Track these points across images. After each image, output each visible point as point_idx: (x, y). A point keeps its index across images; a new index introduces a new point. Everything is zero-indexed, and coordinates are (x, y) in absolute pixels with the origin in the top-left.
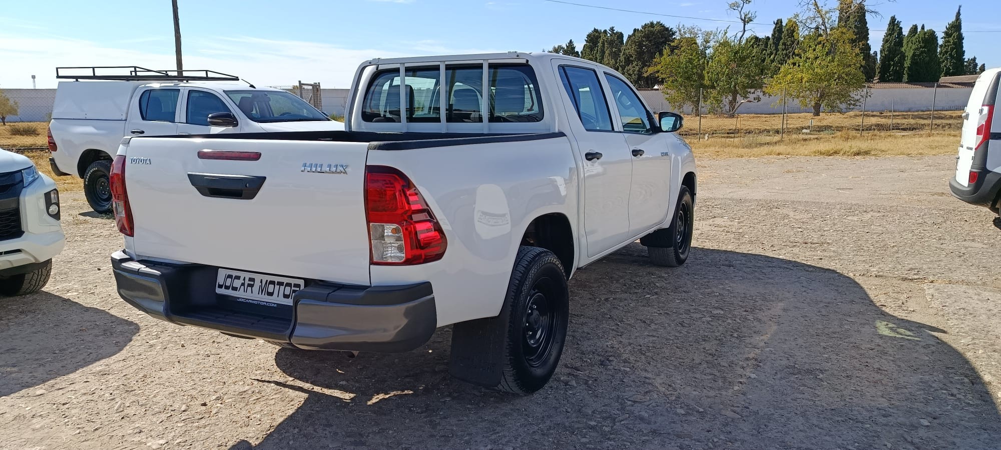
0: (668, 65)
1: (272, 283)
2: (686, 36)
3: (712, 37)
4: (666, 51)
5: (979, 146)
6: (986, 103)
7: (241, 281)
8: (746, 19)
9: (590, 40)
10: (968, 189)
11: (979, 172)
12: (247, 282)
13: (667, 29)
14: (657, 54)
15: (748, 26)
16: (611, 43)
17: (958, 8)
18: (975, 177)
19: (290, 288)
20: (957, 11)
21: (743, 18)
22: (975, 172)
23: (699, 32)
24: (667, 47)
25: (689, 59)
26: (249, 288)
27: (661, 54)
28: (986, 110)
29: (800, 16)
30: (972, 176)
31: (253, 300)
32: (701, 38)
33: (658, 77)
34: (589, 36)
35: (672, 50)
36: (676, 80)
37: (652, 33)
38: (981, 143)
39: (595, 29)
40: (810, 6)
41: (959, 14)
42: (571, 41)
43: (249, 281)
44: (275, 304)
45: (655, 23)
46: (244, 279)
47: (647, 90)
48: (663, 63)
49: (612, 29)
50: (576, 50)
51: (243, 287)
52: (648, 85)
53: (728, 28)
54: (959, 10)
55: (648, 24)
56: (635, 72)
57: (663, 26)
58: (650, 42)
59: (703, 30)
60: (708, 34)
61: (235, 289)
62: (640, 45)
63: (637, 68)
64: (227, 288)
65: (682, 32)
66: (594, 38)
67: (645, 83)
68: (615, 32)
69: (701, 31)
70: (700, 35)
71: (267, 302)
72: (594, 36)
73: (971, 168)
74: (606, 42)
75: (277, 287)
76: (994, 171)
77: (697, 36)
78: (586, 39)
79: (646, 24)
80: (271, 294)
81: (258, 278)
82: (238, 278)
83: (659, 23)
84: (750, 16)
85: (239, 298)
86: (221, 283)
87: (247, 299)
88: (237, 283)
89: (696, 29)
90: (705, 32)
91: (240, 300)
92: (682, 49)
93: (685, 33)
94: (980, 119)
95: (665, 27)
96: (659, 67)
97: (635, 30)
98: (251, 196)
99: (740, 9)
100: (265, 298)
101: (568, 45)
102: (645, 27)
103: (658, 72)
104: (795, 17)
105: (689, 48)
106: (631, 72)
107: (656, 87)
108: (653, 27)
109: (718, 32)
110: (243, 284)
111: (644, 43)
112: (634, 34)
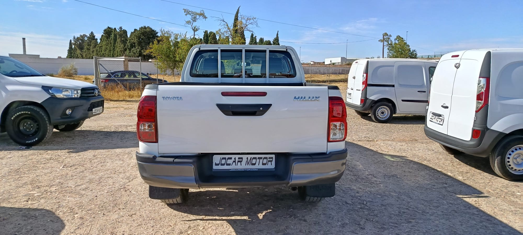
0: (157, 49)
1: (254, 158)
2: (165, 35)
3: (179, 37)
4: (155, 42)
5: (363, 89)
6: (364, 73)
7: (233, 160)
8: (195, 29)
9: (106, 33)
10: (361, 106)
11: (365, 99)
12: (237, 160)
13: (153, 31)
14: (151, 43)
15: (196, 33)
16: (121, 36)
17: (277, 32)
18: (363, 101)
19: (266, 160)
20: (277, 33)
21: (194, 29)
22: (363, 99)
23: (172, 34)
24: (155, 40)
25: (168, 47)
26: (239, 163)
27: (153, 43)
28: (365, 75)
29: (221, 30)
30: (362, 101)
31: (241, 169)
32: (173, 37)
33: (152, 55)
34: (105, 30)
35: (159, 41)
36: (162, 58)
37: (146, 32)
38: (364, 88)
39: (108, 27)
40: (225, 26)
41: (277, 34)
42: (92, 32)
43: (238, 159)
44: (256, 169)
45: (147, 27)
46: (235, 159)
47: (145, 62)
48: (154, 48)
49: (121, 28)
50: (96, 38)
51: (234, 163)
52: (145, 59)
53: (186, 33)
54: (278, 33)
55: (143, 27)
56: (137, 52)
57: (151, 29)
58: (145, 36)
59: (174, 33)
60: (177, 35)
61: (229, 165)
62: (139, 38)
63: (138, 50)
64: (223, 165)
65: (163, 33)
66: (108, 32)
67: (144, 58)
68: (122, 30)
69: (173, 33)
70: (173, 35)
71: (251, 169)
72: (108, 30)
73: (361, 98)
74: (118, 35)
75: (258, 160)
76: (370, 98)
77: (171, 36)
78: (104, 32)
79: (141, 27)
80: (254, 164)
81: (245, 157)
82: (231, 158)
83: (149, 27)
84: (196, 28)
85: (231, 169)
86: (218, 163)
87: (236, 169)
88: (229, 161)
89: (170, 32)
90: (175, 34)
91: (232, 170)
92: (164, 41)
93: (165, 33)
94: (363, 79)
95: (152, 29)
96: (152, 50)
97: (135, 30)
98: (262, 113)
99: (191, 24)
100: (250, 167)
101: (90, 34)
102: (141, 28)
103: (152, 52)
104: (219, 31)
105: (168, 41)
106: (135, 51)
107: (150, 60)
108: (146, 29)
109: (182, 35)
110: (235, 161)
111: (142, 37)
112: (134, 32)
